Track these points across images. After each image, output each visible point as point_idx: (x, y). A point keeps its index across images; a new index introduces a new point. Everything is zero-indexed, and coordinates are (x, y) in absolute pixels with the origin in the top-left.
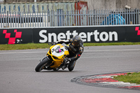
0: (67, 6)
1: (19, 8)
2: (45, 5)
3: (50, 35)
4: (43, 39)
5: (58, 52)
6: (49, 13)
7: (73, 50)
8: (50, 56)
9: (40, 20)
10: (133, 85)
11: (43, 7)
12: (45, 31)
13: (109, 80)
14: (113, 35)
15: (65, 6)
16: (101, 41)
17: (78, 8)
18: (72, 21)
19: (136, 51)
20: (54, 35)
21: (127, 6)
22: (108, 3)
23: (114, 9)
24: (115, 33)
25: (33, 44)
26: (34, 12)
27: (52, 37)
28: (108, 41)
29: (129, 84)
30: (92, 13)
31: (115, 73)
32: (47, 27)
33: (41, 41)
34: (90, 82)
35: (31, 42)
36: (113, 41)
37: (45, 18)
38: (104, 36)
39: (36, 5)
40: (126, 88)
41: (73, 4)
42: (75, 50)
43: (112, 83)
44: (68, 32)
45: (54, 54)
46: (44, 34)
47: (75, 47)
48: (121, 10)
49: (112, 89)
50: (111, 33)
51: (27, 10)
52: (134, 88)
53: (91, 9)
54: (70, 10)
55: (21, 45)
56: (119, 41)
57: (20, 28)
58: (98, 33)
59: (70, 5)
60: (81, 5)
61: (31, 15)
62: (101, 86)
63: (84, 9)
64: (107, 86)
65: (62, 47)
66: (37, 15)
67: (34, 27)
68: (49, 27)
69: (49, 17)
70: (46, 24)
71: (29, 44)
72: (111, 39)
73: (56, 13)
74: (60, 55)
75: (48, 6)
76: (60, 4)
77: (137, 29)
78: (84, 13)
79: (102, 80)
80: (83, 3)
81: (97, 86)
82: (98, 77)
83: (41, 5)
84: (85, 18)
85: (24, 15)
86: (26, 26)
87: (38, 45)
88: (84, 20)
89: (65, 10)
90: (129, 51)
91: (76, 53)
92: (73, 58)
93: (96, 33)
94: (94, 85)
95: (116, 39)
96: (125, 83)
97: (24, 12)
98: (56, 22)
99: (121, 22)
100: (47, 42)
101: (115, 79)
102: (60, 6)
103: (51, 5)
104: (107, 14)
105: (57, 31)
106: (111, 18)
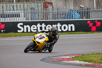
0: (38, 5)
1: (3, 7)
2: (22, 5)
3: (25, 27)
4: (20, 29)
5: (40, 39)
6: (24, 10)
7: (51, 37)
8: (34, 42)
9: (18, 16)
10: (86, 63)
11: (20, 6)
12: (22, 24)
13: (69, 59)
14: (71, 27)
15: (36, 6)
16: (62, 31)
17: (46, 7)
18: (41, 17)
19: (88, 38)
20: (28, 26)
21: (81, 6)
22: (67, 3)
23: (72, 7)
24: (73, 25)
25: (13, 33)
26: (14, 10)
27: (27, 28)
28: (68, 31)
29: (83, 62)
30: (56, 11)
31: (73, 55)
32: (23, 21)
33: (19, 31)
34: (55, 61)
35: (11, 32)
36: (72, 31)
37: (22, 14)
38: (65, 28)
39: (15, 5)
40: (81, 65)
41: (42, 4)
42: (53, 37)
43: (70, 62)
44: (39, 24)
45: (37, 40)
46: (20, 26)
47: (53, 35)
48: (77, 8)
49: (71, 66)
50: (70, 26)
51: (8, 8)
52: (86, 65)
53: (55, 7)
54: (40, 8)
55: (4, 34)
56: (76, 31)
57: (3, 21)
58: (61, 25)
59: (40, 5)
60: (48, 5)
61: (12, 12)
62: (63, 64)
63: (50, 7)
64: (67, 64)
65: (44, 35)
66: (16, 12)
67: (14, 21)
68: (25, 21)
69: (24, 13)
70: (22, 19)
71: (10, 34)
72: (70, 30)
73: (30, 11)
74: (41, 41)
75: (24, 5)
76: (32, 4)
77: (89, 22)
78: (50, 11)
79: (63, 59)
80: (49, 3)
81: (59, 64)
82: (60, 57)
83: (19, 4)
84: (51, 14)
85: (6, 12)
86: (8, 20)
87: (16, 34)
88: (50, 16)
89: (36, 9)
90: (83, 39)
91: (54, 39)
92: (51, 43)
93: (59, 25)
94: (58, 63)
95: (73, 30)
96: (80, 62)
97: (7, 10)
98: (30, 17)
99: (77, 17)
100: (23, 32)
101: (73, 59)
102: (33, 5)
103: (26, 5)
104: (67, 11)
105: (31, 24)
106: (70, 14)
